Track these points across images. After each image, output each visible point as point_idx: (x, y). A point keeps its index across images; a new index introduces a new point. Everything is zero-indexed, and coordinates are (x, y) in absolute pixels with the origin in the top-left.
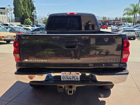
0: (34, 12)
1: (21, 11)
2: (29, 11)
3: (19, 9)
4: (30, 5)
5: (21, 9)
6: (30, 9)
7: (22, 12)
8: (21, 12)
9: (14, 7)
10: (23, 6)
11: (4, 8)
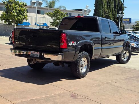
0: (119, 14)
1: (102, 12)
2: (114, 12)
3: (100, 10)
4: (117, 5)
5: (102, 11)
6: (116, 10)
7: (104, 14)
8: (102, 15)
9: (95, 8)
10: (108, 6)
11: (81, 10)
